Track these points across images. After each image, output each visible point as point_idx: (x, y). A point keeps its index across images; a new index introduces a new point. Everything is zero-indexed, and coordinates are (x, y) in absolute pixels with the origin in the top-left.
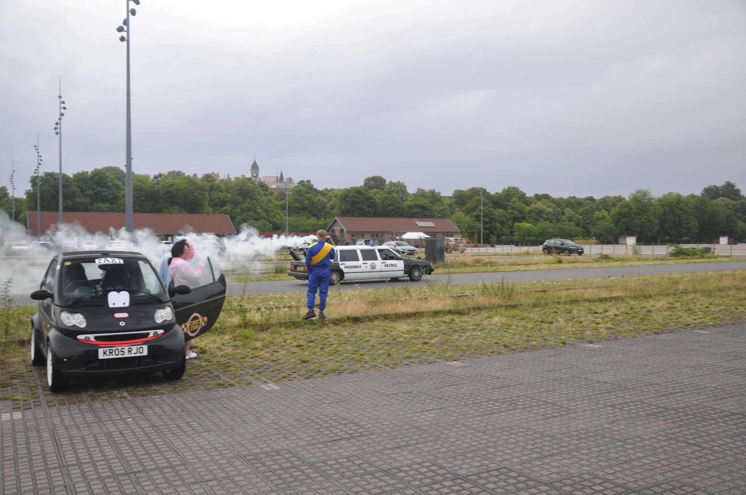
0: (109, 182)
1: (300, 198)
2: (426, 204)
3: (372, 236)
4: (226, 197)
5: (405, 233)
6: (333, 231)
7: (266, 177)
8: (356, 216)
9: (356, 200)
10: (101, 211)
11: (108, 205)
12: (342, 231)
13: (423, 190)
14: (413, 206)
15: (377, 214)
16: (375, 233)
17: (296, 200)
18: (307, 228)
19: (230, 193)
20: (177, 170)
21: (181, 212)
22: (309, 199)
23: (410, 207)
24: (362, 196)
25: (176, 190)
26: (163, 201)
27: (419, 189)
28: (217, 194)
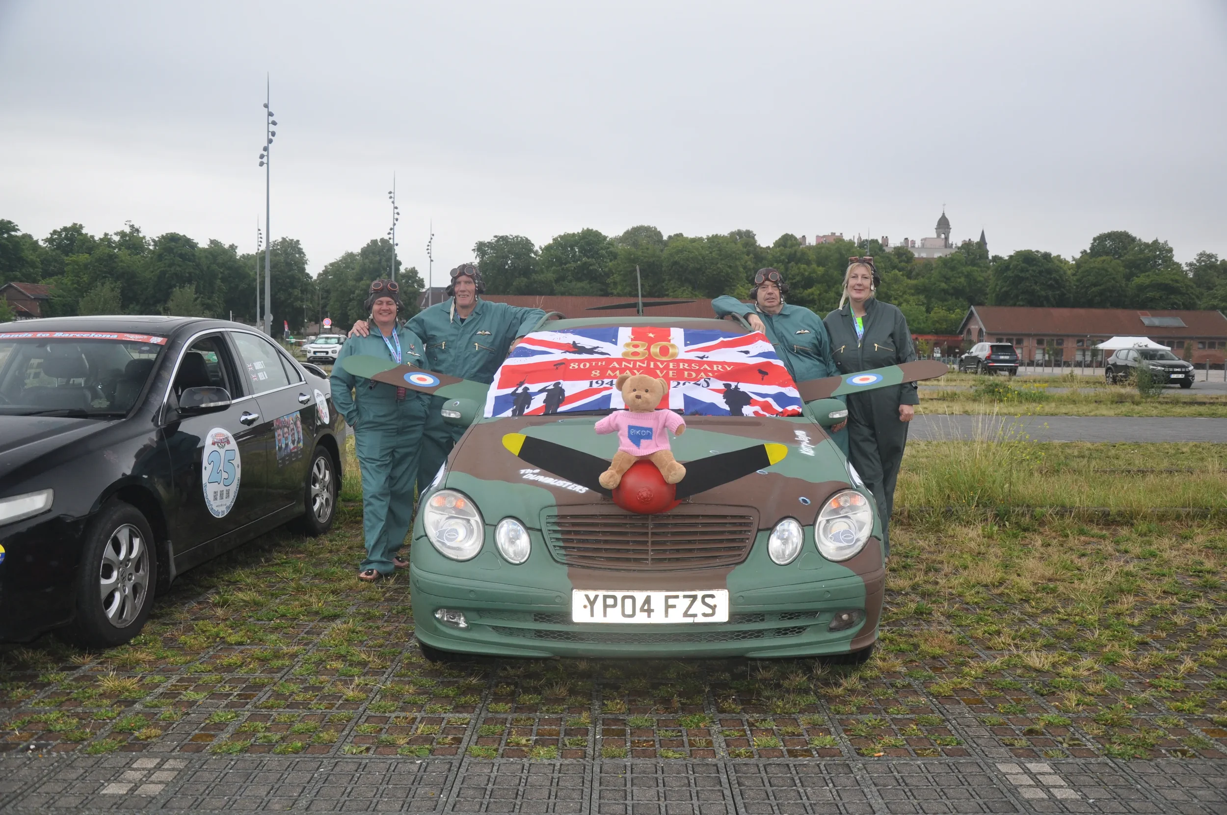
0: (602, 249)
1: (950, 273)
2: (1177, 281)
3: (1040, 342)
4: (814, 272)
5: (1109, 338)
6: (969, 332)
7: (925, 239)
8: (1020, 306)
9: (1022, 275)
10: (571, 294)
11: (584, 284)
12: (981, 330)
13: (1210, 256)
14: (1148, 286)
15: (1062, 302)
16: (1045, 339)
17: (945, 277)
18: (923, 325)
19: (823, 266)
20: (744, 229)
21: (696, 296)
22: (968, 276)
23: (1141, 288)
24: (1034, 268)
25: (688, 260)
26: (667, 277)
27: (1202, 255)
28: (799, 269)
